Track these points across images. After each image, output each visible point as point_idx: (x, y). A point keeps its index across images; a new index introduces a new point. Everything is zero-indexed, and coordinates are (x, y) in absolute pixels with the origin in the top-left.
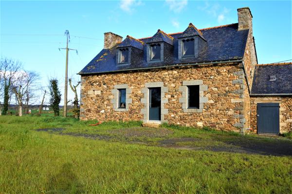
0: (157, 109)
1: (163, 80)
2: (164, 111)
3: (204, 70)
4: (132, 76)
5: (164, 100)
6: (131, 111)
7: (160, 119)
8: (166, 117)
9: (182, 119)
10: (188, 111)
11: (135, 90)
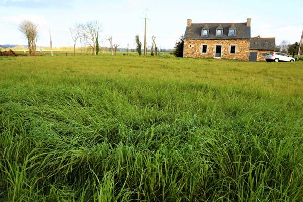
0: (218, 53)
1: (222, 43)
2: (222, 54)
3: (238, 41)
4: (210, 41)
5: (222, 50)
6: (208, 54)
7: (220, 56)
8: (222, 56)
9: (228, 56)
10: (230, 54)
11: (212, 46)
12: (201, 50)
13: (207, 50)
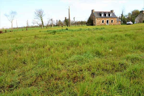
0: (108, 23)
10: (111, 23)
11: (105, 20)
12: (102, 22)
13: (104, 22)
